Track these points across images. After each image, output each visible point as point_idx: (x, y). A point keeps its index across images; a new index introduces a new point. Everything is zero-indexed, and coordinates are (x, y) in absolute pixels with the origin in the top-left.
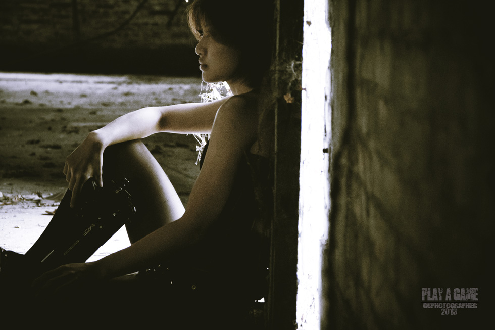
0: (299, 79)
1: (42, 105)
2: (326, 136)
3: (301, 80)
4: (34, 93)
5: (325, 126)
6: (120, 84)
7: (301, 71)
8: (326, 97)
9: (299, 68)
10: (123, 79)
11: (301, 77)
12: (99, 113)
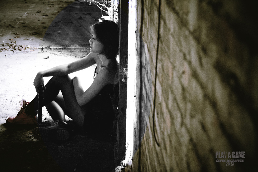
9: (126, 71)
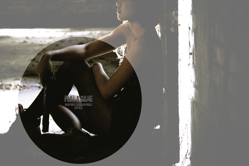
0: (177, 20)
1: (32, 43)
2: (190, 47)
3: (178, 20)
4: (27, 38)
5: (189, 42)
6: (67, 32)
7: (177, 16)
8: (189, 28)
10: (67, 30)
11: (178, 19)
12: (60, 46)
